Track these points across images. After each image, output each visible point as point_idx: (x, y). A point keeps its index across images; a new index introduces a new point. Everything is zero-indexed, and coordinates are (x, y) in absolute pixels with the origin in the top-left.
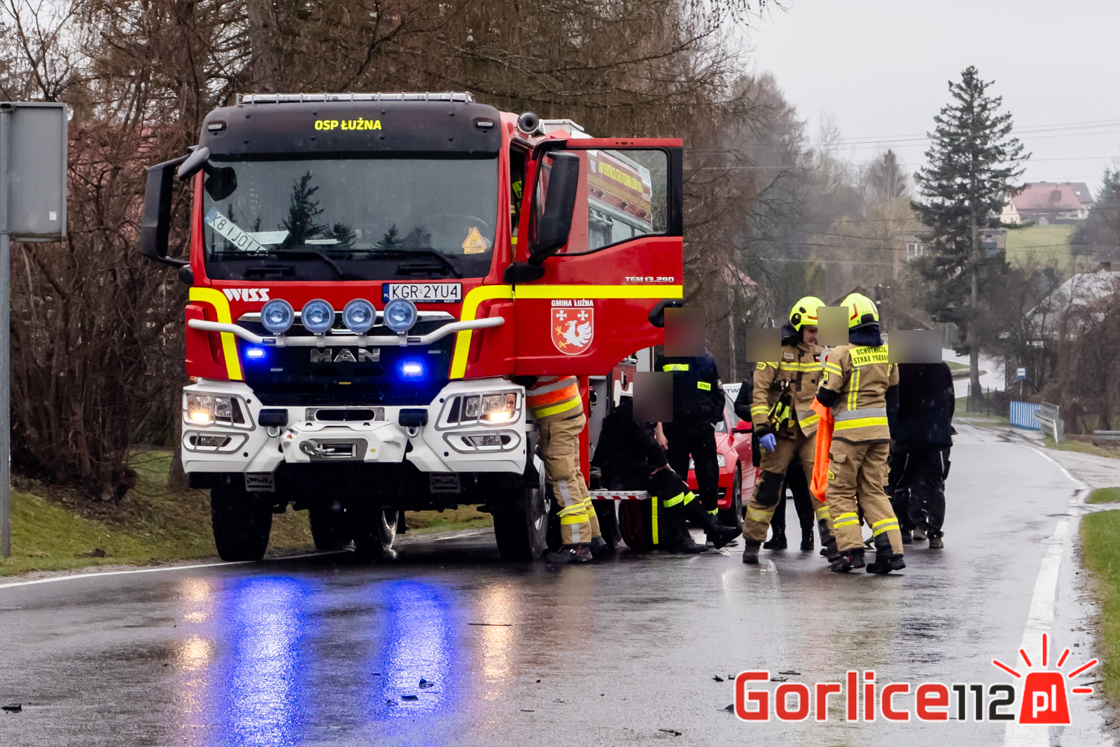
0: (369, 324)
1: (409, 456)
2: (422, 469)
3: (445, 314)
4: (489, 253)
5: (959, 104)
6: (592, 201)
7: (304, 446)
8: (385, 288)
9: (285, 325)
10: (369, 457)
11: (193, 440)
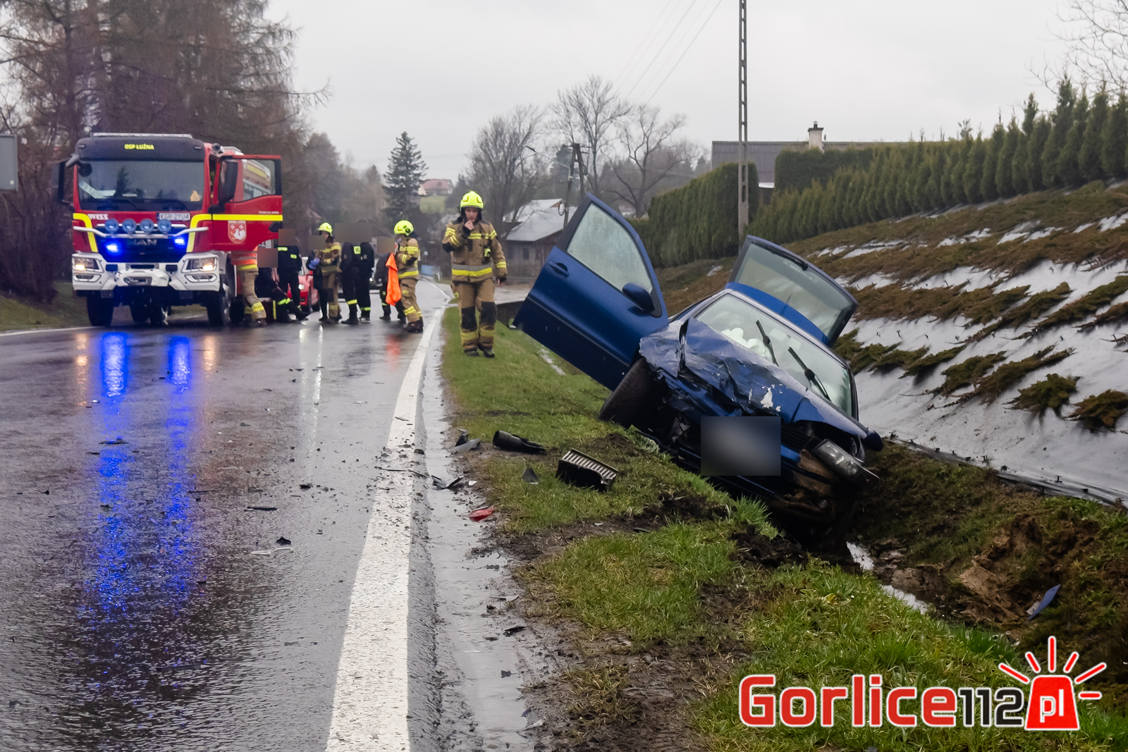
0: (151, 229)
1: (170, 283)
2: (175, 288)
3: (183, 226)
4: (201, 201)
5: (400, 146)
6: (244, 180)
7: (125, 279)
8: (158, 215)
9: (115, 229)
10: (153, 284)
11: (77, 277)
